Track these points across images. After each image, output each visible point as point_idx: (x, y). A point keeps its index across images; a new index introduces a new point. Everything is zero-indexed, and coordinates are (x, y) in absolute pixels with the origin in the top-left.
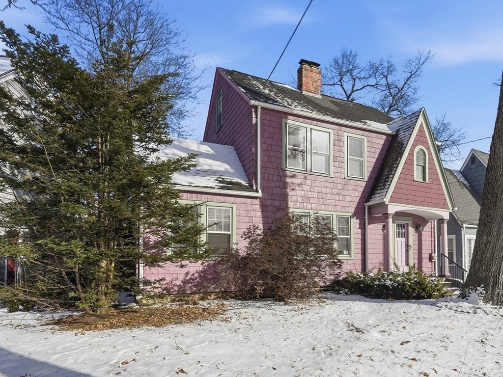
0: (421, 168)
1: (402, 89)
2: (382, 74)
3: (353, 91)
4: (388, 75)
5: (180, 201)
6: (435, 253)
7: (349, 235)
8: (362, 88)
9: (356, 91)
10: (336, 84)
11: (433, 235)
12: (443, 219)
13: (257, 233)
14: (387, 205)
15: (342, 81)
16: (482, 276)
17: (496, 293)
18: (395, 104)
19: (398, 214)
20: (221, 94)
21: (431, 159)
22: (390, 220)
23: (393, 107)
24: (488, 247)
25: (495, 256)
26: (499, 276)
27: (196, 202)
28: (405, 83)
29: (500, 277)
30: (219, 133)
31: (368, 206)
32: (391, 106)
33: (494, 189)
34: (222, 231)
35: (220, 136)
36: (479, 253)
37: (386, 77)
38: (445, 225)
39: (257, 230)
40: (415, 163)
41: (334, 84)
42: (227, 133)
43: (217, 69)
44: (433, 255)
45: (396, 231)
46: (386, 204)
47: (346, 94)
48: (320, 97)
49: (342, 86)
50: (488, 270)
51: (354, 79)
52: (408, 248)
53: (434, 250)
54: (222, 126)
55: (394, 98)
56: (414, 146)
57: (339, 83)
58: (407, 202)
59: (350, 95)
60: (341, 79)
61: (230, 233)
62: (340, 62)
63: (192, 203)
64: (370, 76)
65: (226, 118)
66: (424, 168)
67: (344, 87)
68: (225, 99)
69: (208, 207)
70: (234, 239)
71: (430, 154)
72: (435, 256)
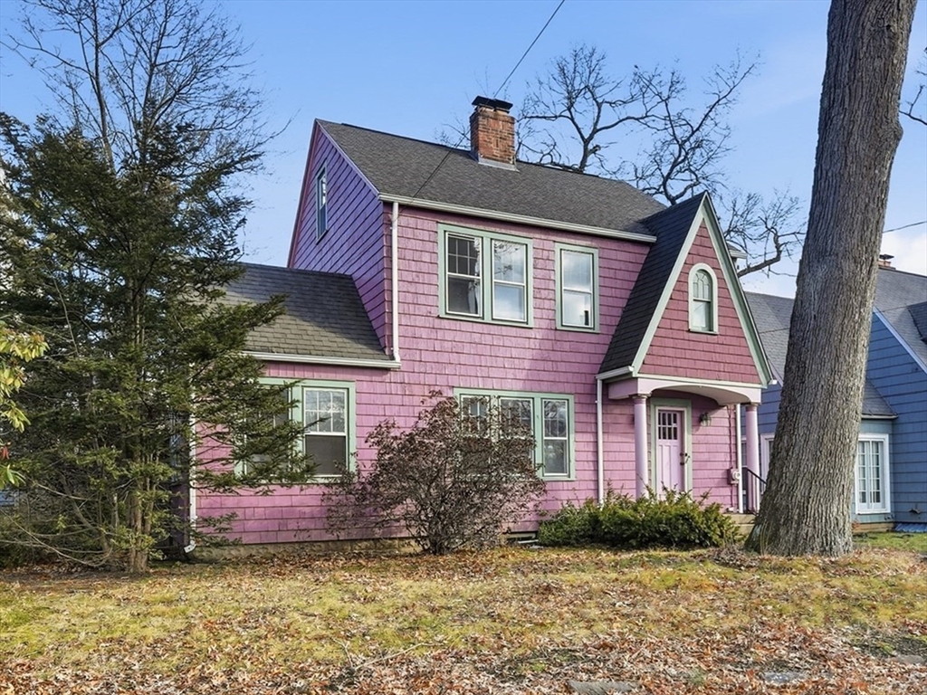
0: (702, 306)
1: (698, 129)
2: (659, 94)
3: (595, 131)
4: (669, 97)
5: (261, 381)
6: (737, 467)
7: (565, 436)
8: (616, 124)
9: (603, 131)
10: (560, 116)
11: (733, 433)
12: (750, 403)
13: (392, 434)
14: (637, 378)
15: (572, 110)
16: (781, 505)
17: (803, 533)
18: (683, 161)
19: (658, 395)
20: (324, 171)
21: (722, 287)
22: (643, 406)
23: (681, 165)
24: (790, 454)
25: (802, 469)
26: (808, 503)
27: (286, 380)
28: (706, 116)
29: (809, 506)
30: (322, 244)
31: (603, 381)
32: (675, 164)
33: (801, 355)
34: (330, 431)
35: (324, 251)
36: (777, 465)
37: (666, 101)
38: (754, 414)
39: (392, 430)
40: (691, 298)
41: (556, 117)
42: (336, 247)
43: (316, 123)
44: (734, 472)
45: (658, 426)
46: (634, 376)
47: (582, 137)
48: (513, 168)
49: (572, 119)
50: (790, 493)
51: (599, 106)
52: (683, 459)
53: (737, 462)
54: (327, 231)
55: (681, 147)
56: (688, 265)
57: (567, 113)
58: (676, 371)
59: (591, 137)
60: (572, 105)
61: (345, 434)
62: (571, 68)
63: (280, 382)
64: (633, 98)
65: (334, 219)
66: (709, 304)
67: (576, 120)
68: (333, 181)
69: (305, 389)
70: (353, 445)
71: (720, 279)
72: (738, 475)
